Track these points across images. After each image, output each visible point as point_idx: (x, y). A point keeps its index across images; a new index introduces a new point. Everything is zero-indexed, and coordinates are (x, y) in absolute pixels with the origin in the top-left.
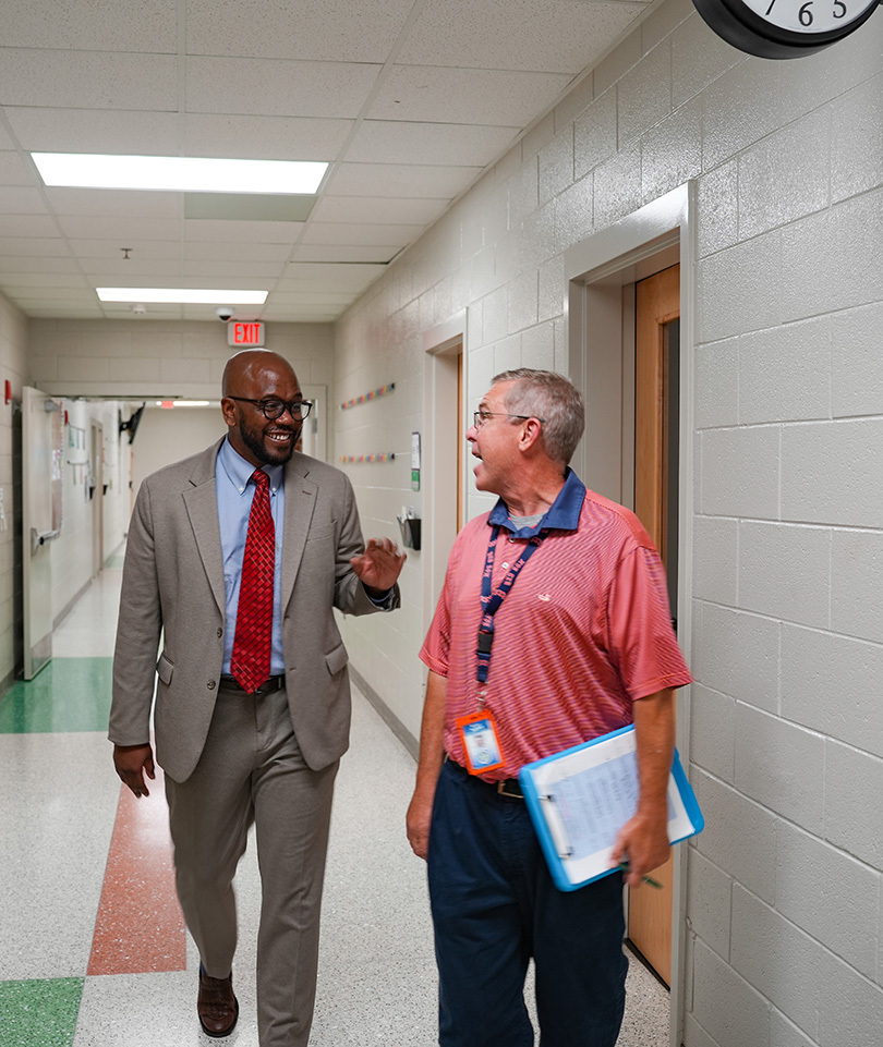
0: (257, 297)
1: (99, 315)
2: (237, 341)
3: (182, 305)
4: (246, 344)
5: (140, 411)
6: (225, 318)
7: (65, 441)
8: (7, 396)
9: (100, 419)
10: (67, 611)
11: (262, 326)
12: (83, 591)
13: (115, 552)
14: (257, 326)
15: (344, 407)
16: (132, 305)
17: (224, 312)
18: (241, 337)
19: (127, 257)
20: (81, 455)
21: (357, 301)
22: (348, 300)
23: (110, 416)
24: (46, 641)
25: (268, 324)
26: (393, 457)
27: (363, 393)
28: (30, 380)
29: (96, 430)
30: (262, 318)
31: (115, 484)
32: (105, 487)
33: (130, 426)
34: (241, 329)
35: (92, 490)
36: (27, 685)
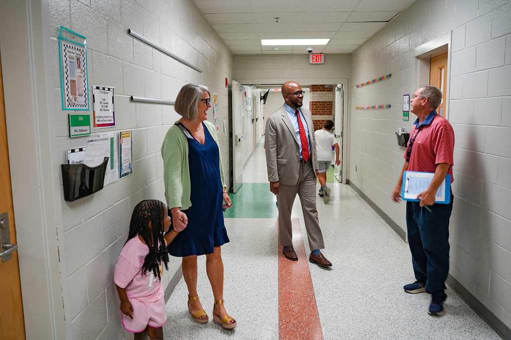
0: (324, 42)
1: (260, 52)
2: (313, 62)
3: (293, 47)
4: (316, 63)
5: (267, 93)
6: (310, 52)
7: (245, 102)
8: (226, 84)
9: (255, 95)
10: (246, 163)
11: (323, 56)
12: (250, 156)
13: (260, 141)
14: (321, 55)
15: (358, 86)
16: (273, 47)
17: (310, 49)
18: (314, 60)
19: (277, 21)
20: (250, 108)
21: (366, 42)
22: (361, 43)
23: (258, 94)
24: (241, 177)
25: (325, 55)
26: (390, 106)
27: (371, 80)
28: (234, 78)
29: (254, 98)
30: (323, 52)
31: (259, 118)
32: (257, 119)
33: (264, 98)
34: (314, 57)
35: (253, 120)
36: (234, 195)
